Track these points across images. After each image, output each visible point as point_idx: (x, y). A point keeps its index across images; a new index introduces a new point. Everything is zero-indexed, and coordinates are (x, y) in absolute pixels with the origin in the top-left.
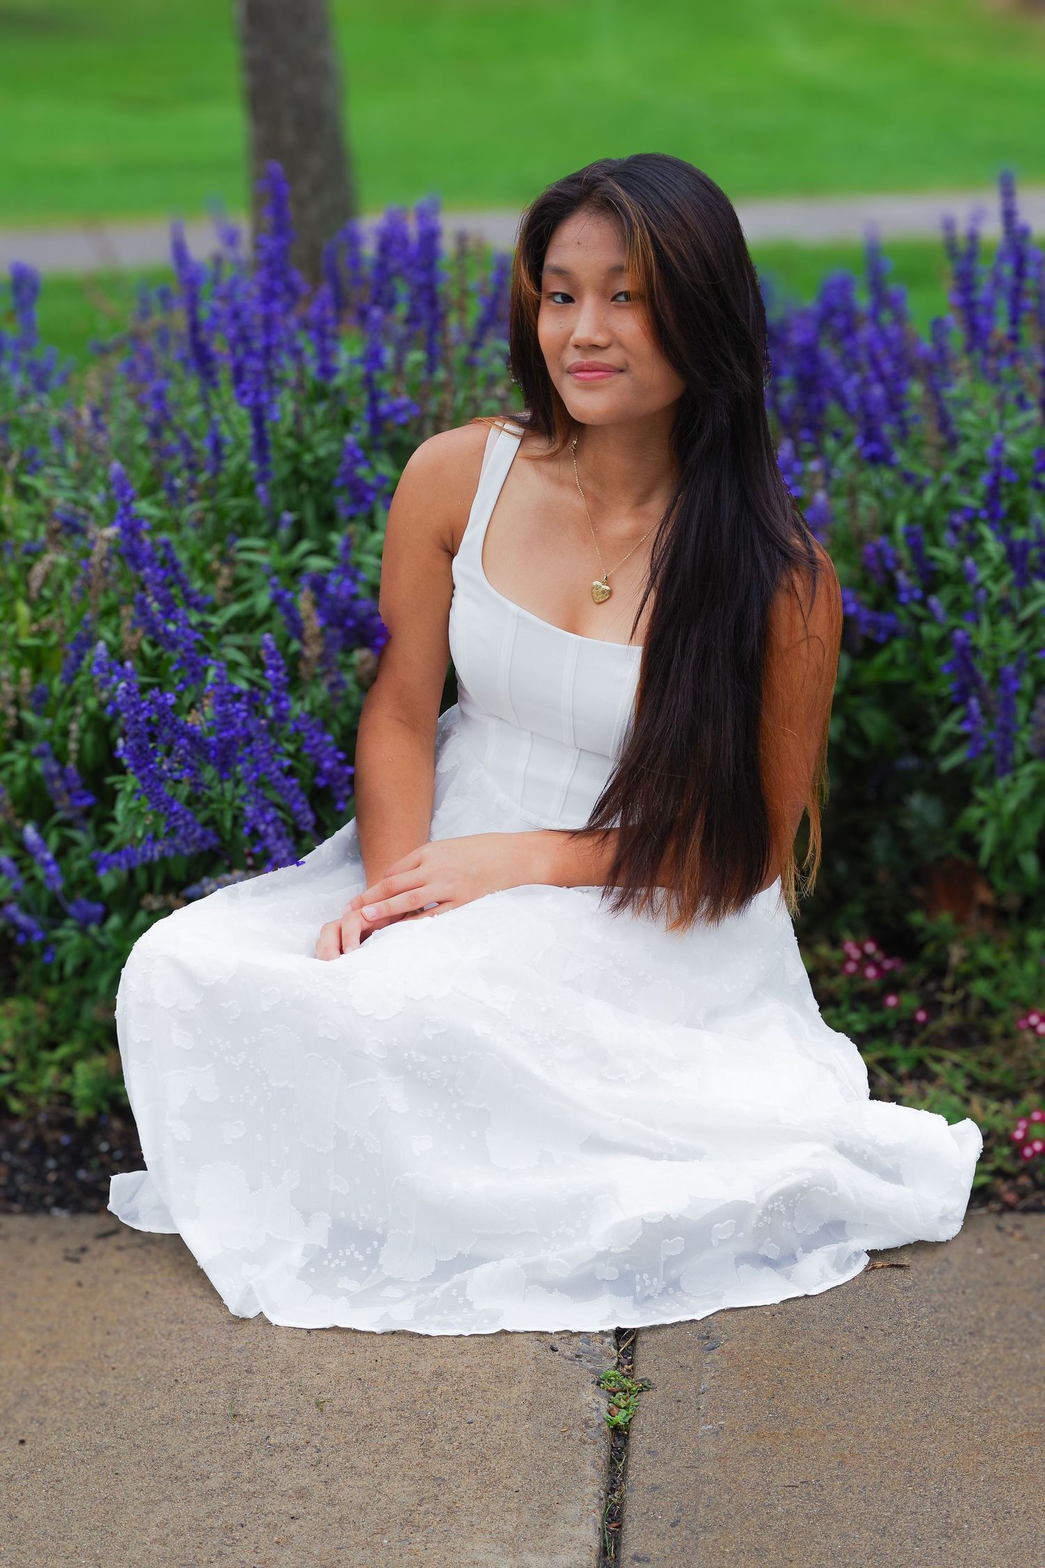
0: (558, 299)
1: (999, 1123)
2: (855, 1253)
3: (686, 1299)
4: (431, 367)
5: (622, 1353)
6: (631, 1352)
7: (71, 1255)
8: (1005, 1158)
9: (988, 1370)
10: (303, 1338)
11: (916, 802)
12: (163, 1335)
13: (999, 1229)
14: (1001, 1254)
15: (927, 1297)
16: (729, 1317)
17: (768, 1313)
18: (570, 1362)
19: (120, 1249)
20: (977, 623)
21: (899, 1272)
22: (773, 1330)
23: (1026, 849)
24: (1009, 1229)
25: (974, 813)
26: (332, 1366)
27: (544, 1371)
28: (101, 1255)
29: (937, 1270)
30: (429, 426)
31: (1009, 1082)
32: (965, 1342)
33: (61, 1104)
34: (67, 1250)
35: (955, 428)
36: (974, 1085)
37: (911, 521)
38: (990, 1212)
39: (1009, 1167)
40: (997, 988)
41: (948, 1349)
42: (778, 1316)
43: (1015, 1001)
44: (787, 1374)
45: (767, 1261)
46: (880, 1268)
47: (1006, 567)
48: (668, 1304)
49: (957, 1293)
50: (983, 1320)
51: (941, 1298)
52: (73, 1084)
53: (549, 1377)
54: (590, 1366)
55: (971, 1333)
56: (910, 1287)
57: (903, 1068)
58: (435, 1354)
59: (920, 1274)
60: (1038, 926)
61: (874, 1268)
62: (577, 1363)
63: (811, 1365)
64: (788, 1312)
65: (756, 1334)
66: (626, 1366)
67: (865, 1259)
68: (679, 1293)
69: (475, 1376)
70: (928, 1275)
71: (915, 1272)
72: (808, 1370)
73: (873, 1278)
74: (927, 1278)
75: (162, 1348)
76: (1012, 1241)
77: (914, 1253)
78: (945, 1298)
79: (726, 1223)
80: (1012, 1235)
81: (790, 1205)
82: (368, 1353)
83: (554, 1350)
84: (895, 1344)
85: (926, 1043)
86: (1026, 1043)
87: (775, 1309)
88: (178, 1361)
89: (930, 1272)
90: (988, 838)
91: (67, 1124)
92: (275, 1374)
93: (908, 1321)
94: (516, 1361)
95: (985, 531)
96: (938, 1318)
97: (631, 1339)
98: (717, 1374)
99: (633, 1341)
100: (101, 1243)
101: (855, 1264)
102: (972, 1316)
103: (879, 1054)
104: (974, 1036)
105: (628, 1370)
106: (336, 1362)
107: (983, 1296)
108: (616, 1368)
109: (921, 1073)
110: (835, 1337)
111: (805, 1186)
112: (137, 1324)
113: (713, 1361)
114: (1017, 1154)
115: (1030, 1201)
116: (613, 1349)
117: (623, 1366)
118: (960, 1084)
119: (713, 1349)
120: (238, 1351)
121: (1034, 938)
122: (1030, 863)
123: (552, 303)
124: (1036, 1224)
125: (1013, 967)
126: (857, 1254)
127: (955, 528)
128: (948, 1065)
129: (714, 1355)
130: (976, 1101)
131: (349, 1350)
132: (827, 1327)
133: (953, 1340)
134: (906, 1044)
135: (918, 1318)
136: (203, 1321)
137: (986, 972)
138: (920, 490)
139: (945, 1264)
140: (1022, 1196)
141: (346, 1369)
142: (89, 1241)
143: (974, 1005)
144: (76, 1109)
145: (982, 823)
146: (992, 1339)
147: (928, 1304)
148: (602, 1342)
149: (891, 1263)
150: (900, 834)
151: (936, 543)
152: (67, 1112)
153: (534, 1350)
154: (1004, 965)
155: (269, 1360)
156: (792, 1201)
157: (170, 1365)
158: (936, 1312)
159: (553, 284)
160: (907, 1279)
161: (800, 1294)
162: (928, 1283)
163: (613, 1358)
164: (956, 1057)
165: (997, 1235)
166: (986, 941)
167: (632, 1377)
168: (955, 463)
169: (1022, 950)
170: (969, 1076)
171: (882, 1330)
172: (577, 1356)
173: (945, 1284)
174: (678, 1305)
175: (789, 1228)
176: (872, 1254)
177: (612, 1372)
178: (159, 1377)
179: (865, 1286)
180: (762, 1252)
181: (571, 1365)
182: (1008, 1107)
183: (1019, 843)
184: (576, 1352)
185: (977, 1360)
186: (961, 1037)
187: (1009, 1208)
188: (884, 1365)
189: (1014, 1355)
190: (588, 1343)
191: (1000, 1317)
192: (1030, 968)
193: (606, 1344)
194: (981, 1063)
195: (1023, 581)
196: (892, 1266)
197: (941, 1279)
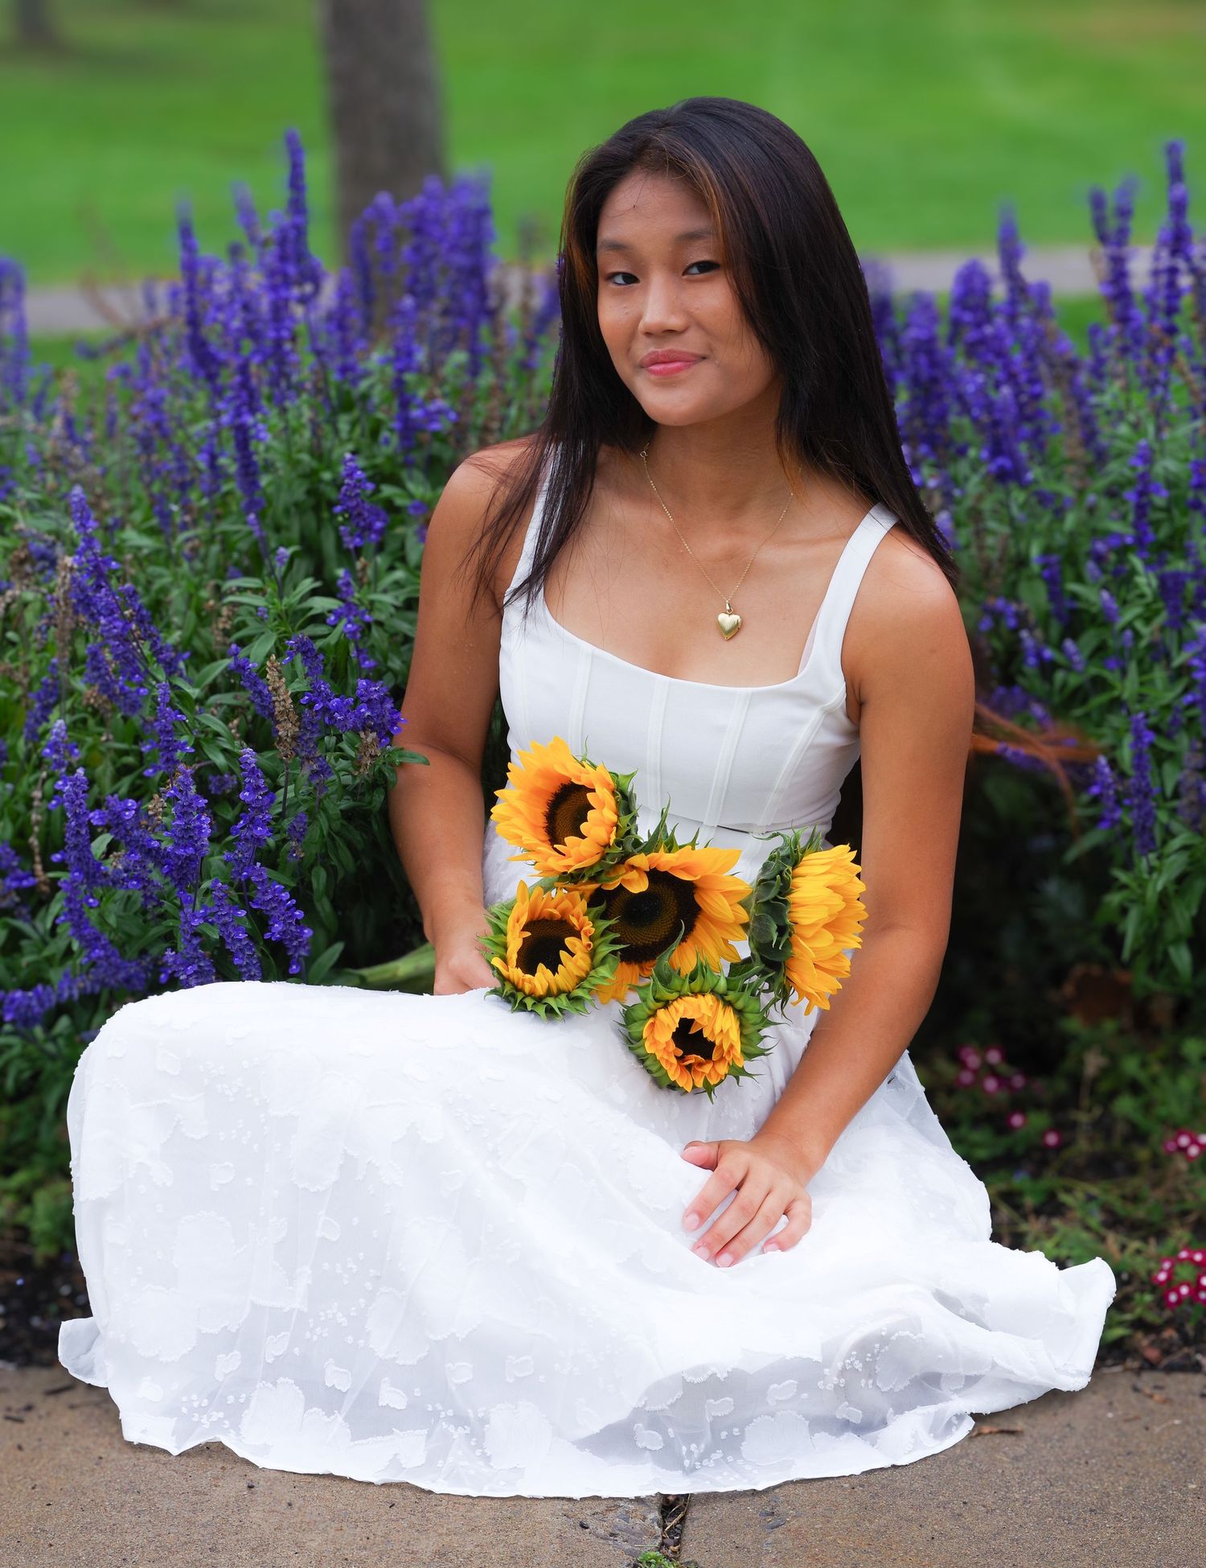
0: (619, 280)
1: (1140, 1265)
2: (956, 1415)
3: (748, 1467)
4: (474, 369)
5: (668, 1533)
6: (679, 1532)
7: (13, 1414)
8: (1148, 1307)
9: (1109, 1553)
10: (282, 1511)
11: (1052, 888)
12: (114, 1507)
13: (1136, 1389)
14: (1137, 1418)
15: (1042, 1468)
16: (800, 1489)
17: (847, 1486)
18: (602, 1541)
19: (72, 1407)
20: (1124, 673)
21: (1010, 1439)
22: (852, 1505)
23: (1176, 941)
24: (1148, 1391)
25: (1114, 899)
26: (314, 1545)
27: (569, 1552)
28: (49, 1414)
29: (1056, 1437)
30: (473, 440)
31: (1156, 1218)
32: (1085, 1520)
33: (18, 1241)
34: (9, 1409)
35: (1103, 440)
36: (1114, 1221)
37: (1047, 551)
38: (1126, 1370)
39: (1152, 1317)
40: (1148, 1108)
41: (1063, 1528)
42: (858, 1489)
43: (1164, 1122)
44: (864, 1557)
45: (846, 1426)
46: (986, 1434)
47: (1160, 605)
48: (725, 1474)
49: (1079, 1464)
50: (1108, 1495)
51: (1060, 1470)
52: (32, 1216)
53: (575, 1558)
54: (627, 1546)
55: (1091, 1511)
56: (1022, 1457)
57: (1029, 1201)
58: (439, 1531)
59: (1036, 1442)
60: (1197, 1033)
61: (979, 1434)
62: (610, 1542)
63: (894, 1547)
64: (870, 1485)
65: (831, 1510)
66: (672, 1547)
67: (969, 1424)
68: (740, 1462)
69: (485, 1557)
70: (1045, 1443)
71: (1028, 1438)
72: (889, 1552)
73: (978, 1446)
74: (1043, 1446)
75: (112, 1522)
76: (1151, 1404)
77: (1030, 1417)
78: (1064, 1470)
79: (784, 1384)
80: (1151, 1396)
81: (868, 1359)
82: (359, 1529)
83: (584, 1527)
84: (998, 1522)
85: (1061, 1173)
86: (1178, 1173)
87: (856, 1481)
88: (128, 1538)
89: (1048, 1439)
90: (1131, 928)
91: (23, 1264)
92: (244, 1553)
93: (1017, 1496)
94: (537, 1539)
95: (1136, 562)
96: (1053, 1492)
97: (680, 1516)
98: (779, 1556)
99: (683, 1520)
100: (51, 1400)
101: (957, 1429)
102: (1096, 1490)
103: (1002, 1186)
104: (1119, 1166)
105: (674, 1552)
106: (319, 1540)
107: (1110, 1467)
108: (659, 1549)
109: (1051, 1207)
110: (925, 1513)
111: (883, 1334)
112: (84, 1494)
113: (776, 1541)
114: (1162, 1303)
115: (1176, 1358)
116: (657, 1527)
117: (668, 1547)
118: (1095, 1219)
119: (777, 1527)
120: (203, 1526)
121: (1192, 1048)
122: (1182, 958)
123: (612, 286)
124: (1182, 1384)
125: (1165, 1081)
126: (960, 1417)
127: (1099, 559)
128: (1080, 1195)
129: (778, 1534)
130: (1113, 1240)
131: (336, 1525)
132: (917, 1502)
133: (1070, 1517)
134: (1036, 1175)
135: (1028, 1492)
136: (165, 1491)
137: (1135, 1088)
138: (1059, 514)
139: (1067, 1429)
140: (1166, 1352)
141: (331, 1547)
142: (36, 1399)
143: (1121, 1129)
144: (35, 1246)
145: (1124, 911)
146: (1118, 1517)
147: (1043, 1477)
148: (644, 1519)
149: (1001, 1428)
150: (1035, 927)
151: (1080, 579)
152: (24, 1249)
153: (560, 1527)
154: (1154, 1080)
155: (239, 1537)
156: (869, 1355)
157: (119, 1541)
158: (1051, 1485)
159: (610, 263)
160: (1020, 1447)
161: (886, 1464)
162: (1044, 1452)
163: (656, 1538)
164: (1094, 1190)
165: (1133, 1397)
166: (1133, 1050)
167: (677, 1559)
168: (1101, 483)
169: (1176, 1062)
170: (1107, 1209)
171: (984, 1506)
172: (612, 1535)
173: (1065, 1454)
174: (737, 1476)
175: (870, 1387)
176: (976, 1417)
177: (653, 1554)
178: (104, 1556)
179: (968, 1454)
180: (841, 1415)
181: (603, 1544)
182: (1152, 1248)
183: (1170, 931)
184: (610, 1530)
185: (1097, 1541)
186: (1103, 1167)
187: (1151, 1366)
188: (984, 1546)
189: (1143, 1535)
190: (626, 1520)
191: (1130, 1491)
192: (1185, 1083)
193: (648, 1521)
194: (1124, 1198)
195: (1178, 623)
196: (1002, 1432)
197: (1060, 1447)
